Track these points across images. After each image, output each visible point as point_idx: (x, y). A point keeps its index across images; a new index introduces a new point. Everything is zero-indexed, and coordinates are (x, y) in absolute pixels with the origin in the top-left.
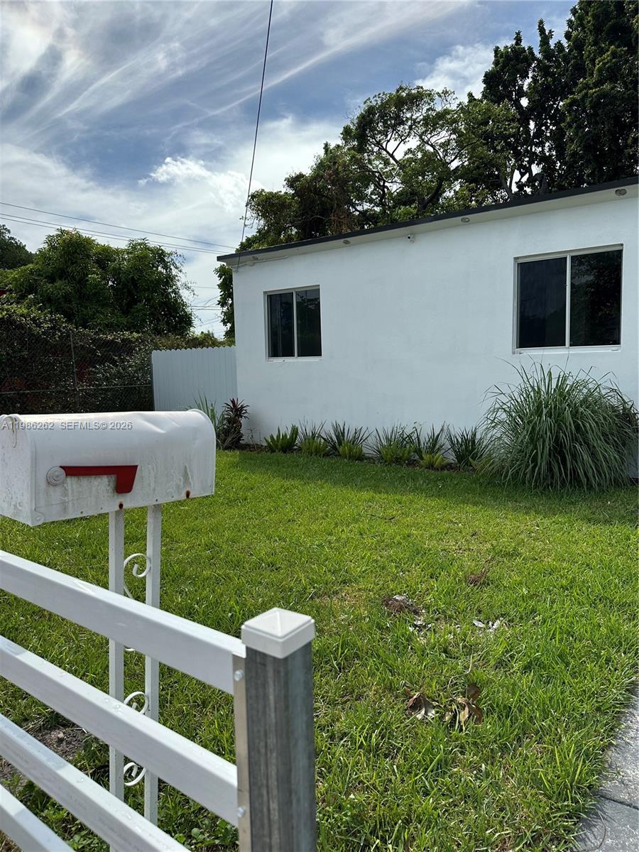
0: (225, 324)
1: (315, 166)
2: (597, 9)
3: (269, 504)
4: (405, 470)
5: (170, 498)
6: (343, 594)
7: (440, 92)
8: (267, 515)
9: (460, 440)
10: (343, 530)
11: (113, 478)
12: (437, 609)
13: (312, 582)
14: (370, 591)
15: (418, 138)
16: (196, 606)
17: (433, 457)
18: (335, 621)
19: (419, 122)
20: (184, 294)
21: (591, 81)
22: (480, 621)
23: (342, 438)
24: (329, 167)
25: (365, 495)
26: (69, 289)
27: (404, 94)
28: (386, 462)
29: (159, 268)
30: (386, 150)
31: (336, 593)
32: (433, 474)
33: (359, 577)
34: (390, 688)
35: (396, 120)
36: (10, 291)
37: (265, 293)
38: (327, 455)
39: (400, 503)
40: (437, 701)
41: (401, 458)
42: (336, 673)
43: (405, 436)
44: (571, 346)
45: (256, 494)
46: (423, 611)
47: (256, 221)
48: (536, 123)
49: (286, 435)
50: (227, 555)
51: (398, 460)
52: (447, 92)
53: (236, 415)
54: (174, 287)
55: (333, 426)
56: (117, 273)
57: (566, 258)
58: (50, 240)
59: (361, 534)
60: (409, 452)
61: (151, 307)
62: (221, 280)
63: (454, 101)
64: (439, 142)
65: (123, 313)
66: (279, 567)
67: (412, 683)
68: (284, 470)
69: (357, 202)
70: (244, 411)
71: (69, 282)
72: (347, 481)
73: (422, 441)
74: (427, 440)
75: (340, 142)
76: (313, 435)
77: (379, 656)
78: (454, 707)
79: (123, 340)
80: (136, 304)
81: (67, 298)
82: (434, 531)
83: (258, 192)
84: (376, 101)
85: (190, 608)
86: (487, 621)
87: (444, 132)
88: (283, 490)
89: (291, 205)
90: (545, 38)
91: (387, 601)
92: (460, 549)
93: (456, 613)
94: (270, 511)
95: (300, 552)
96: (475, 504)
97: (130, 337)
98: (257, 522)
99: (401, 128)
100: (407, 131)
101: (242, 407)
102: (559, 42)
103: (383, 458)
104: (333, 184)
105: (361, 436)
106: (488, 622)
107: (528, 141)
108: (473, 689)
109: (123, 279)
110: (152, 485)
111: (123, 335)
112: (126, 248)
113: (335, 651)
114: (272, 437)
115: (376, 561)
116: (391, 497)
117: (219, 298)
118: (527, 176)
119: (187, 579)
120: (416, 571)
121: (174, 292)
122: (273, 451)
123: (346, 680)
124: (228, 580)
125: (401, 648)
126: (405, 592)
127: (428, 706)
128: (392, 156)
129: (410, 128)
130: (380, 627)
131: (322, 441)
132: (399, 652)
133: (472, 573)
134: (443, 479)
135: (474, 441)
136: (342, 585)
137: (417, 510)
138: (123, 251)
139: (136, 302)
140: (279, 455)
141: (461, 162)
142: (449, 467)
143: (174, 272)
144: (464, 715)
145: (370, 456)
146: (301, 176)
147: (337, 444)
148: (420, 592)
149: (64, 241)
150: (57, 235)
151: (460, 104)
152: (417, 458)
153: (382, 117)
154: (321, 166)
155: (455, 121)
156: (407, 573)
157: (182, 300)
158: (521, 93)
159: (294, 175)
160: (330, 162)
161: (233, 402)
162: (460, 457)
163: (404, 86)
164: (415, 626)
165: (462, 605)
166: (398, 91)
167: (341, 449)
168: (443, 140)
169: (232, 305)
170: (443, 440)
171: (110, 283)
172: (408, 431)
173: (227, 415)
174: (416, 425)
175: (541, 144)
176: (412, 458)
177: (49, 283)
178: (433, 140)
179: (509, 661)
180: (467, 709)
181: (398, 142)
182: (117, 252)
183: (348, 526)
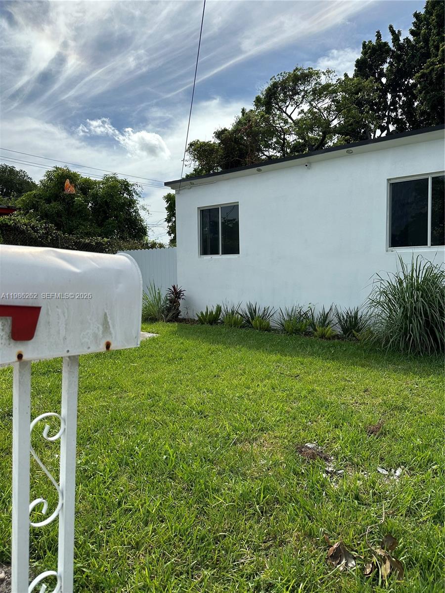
0: (170, 234)
1: (235, 123)
2: (440, 10)
3: (200, 362)
4: (303, 339)
5: (86, 349)
6: (262, 441)
7: (325, 71)
8: (197, 372)
9: (345, 317)
10: (258, 385)
11: (9, 320)
12: (344, 457)
13: (235, 429)
14: (284, 438)
15: (308, 104)
16: (137, 448)
17: (324, 329)
18: (255, 466)
19: (309, 92)
20: (142, 213)
21: (436, 60)
22: (383, 468)
23: (254, 314)
24: (245, 124)
25: (274, 357)
26: (60, 208)
27: (299, 73)
28: (288, 332)
29: (125, 194)
30: (285, 113)
31: (255, 439)
32: (326, 343)
33: (275, 425)
34: (310, 535)
35: (292, 91)
36: (20, 209)
37: (198, 208)
38: (243, 327)
39: (302, 364)
40: (356, 551)
41: (299, 330)
42: (259, 516)
43: (302, 313)
44: (431, 245)
45: (189, 355)
46: (332, 458)
47: (193, 162)
48: (392, 95)
49: (212, 312)
50: (165, 404)
51: (297, 331)
52: (329, 71)
53: (176, 297)
54: (135, 208)
55: (247, 305)
56: (95, 197)
57: (428, 179)
58: (48, 175)
59: (273, 389)
60: (306, 325)
61: (119, 222)
62: (168, 204)
63: (334, 78)
64: (323, 106)
65: (99, 225)
66: (207, 415)
67: (329, 530)
68: (211, 337)
69: (264, 149)
70: (182, 295)
71: (61, 203)
72: (259, 346)
73: (316, 317)
74: (319, 316)
75: (253, 108)
76: (233, 312)
77: (297, 502)
78: (375, 559)
79: (96, 243)
80: (108, 219)
81: (59, 214)
82: (333, 387)
83: (194, 142)
84: (279, 78)
85: (131, 450)
86: (389, 468)
87: (327, 100)
88: (210, 352)
89: (218, 151)
90: (396, 36)
91: (300, 449)
92: (357, 403)
93: (361, 461)
94: (200, 368)
95: (224, 403)
96: (363, 366)
97: (102, 241)
98: (189, 377)
99: (296, 97)
100: (300, 99)
101: (180, 291)
102: (407, 38)
103: (285, 330)
104: (248, 136)
105: (268, 313)
106: (391, 470)
107: (386, 107)
108: (390, 539)
109: (99, 202)
110: (63, 333)
111: (96, 239)
112: (102, 180)
113: (257, 495)
114: (202, 313)
115: (288, 412)
116: (295, 359)
117: (166, 217)
118: (386, 132)
119: (131, 424)
120: (323, 422)
121: (135, 211)
122: (203, 324)
123: (269, 525)
124: (165, 425)
125: (317, 494)
126: (315, 440)
127: (349, 557)
128: (290, 117)
129: (303, 97)
130: (296, 473)
131: (240, 316)
132: (315, 498)
133: (370, 424)
134: (334, 346)
135: (357, 317)
136: (261, 432)
137: (316, 370)
138: (99, 183)
139: (107, 218)
140: (206, 326)
141: (339, 121)
142: (336, 337)
143: (135, 197)
144: (385, 570)
145: (275, 328)
146: (225, 130)
147: (250, 319)
148: (328, 440)
149: (58, 174)
150: (54, 171)
151: (339, 79)
152: (311, 330)
153: (283, 89)
154: (239, 123)
155: (335, 92)
156: (315, 423)
157: (140, 217)
158: (382, 74)
159: (220, 130)
160: (245, 122)
161: (174, 287)
162: (345, 330)
163: (299, 67)
164: (327, 472)
165: (366, 454)
166: (295, 71)
167: (253, 323)
168: (326, 106)
169: (175, 221)
170: (332, 317)
171: (90, 205)
172: (305, 309)
173: (169, 297)
174: (310, 305)
175: (395, 110)
176: (308, 330)
177: (47, 204)
178: (319, 105)
179: (416, 509)
180: (388, 563)
181: (293, 108)
182: (95, 183)
183: (262, 381)
